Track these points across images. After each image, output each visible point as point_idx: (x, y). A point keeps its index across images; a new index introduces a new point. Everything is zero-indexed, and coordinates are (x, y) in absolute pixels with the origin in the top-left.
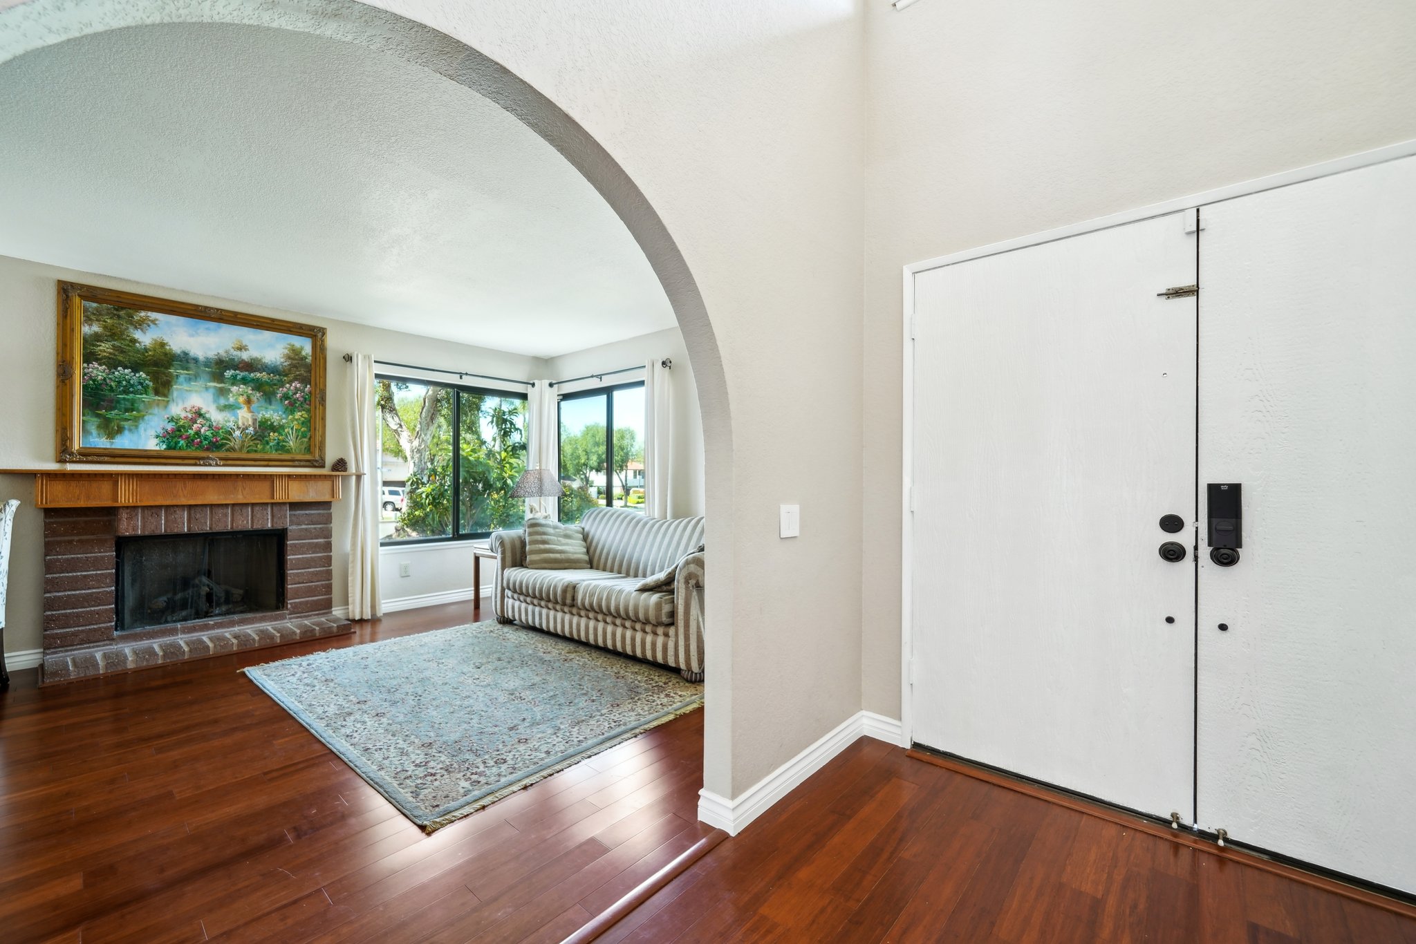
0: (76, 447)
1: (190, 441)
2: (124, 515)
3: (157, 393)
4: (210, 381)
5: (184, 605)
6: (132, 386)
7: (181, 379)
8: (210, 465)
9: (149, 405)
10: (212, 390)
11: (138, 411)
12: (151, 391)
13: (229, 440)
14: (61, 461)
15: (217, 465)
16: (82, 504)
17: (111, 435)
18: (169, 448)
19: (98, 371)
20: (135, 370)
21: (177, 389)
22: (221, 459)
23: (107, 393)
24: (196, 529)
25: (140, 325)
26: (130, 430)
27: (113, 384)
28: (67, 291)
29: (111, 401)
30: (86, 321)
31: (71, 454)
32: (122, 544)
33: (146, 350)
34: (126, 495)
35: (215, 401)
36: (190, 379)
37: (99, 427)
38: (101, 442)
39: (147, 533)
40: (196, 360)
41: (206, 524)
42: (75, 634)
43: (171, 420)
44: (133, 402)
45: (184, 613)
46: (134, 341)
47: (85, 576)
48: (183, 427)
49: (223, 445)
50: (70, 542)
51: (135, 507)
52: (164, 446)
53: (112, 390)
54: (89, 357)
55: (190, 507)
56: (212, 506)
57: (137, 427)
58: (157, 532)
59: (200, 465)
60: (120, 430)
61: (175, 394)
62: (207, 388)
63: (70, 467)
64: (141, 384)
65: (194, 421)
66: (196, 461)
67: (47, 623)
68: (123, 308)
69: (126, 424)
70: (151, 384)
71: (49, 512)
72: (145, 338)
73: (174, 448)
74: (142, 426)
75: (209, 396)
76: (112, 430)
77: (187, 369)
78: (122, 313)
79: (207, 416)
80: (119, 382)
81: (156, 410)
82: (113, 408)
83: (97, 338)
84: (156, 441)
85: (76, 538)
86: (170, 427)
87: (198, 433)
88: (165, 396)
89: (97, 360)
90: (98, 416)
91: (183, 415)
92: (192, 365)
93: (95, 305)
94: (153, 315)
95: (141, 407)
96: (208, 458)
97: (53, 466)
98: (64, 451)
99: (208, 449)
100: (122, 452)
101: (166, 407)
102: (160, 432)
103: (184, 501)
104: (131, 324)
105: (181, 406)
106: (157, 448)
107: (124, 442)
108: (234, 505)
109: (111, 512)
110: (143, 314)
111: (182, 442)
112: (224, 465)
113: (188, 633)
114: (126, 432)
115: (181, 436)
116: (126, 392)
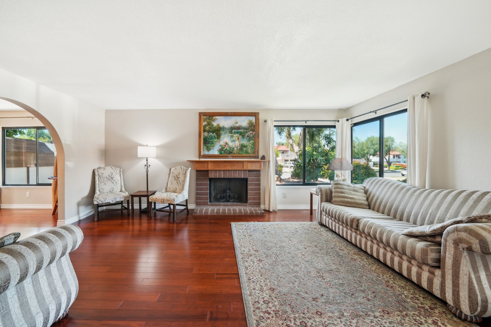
0: (202, 154)
1: (225, 152)
2: (210, 172)
3: (218, 138)
4: (229, 134)
5: (223, 198)
6: (212, 137)
7: (223, 134)
8: (229, 158)
9: (216, 142)
10: (229, 136)
11: (214, 144)
12: (216, 138)
13: (233, 151)
14: (199, 158)
15: (231, 158)
16: (202, 169)
18: (220, 154)
19: (206, 134)
20: (213, 133)
21: (222, 137)
22: (232, 156)
23: (208, 140)
24: (225, 177)
25: (214, 120)
26: (212, 149)
27: (209, 137)
28: (201, 114)
29: (208, 142)
30: (204, 122)
31: (201, 156)
32: (211, 180)
33: (215, 127)
34: (210, 167)
35: (230, 139)
36: (224, 134)
37: (206, 149)
38: (206, 153)
39: (214, 177)
40: (226, 128)
41: (228, 176)
42: (201, 202)
43: (220, 146)
44: (213, 141)
45: (224, 200)
46: (213, 125)
47: (203, 187)
48: (223, 147)
49: (232, 152)
50: (200, 178)
51: (212, 170)
52: (219, 153)
53: (208, 139)
54: (204, 131)
55: (224, 170)
56: (229, 170)
57: (213, 148)
58: (217, 177)
59: (227, 158)
60: (210, 149)
61: (221, 138)
62: (228, 136)
63: (201, 159)
64: (214, 136)
65: (225, 146)
66: (225, 157)
67: (197, 198)
68: (211, 117)
69: (211, 148)
70: (216, 136)
71: (197, 171)
72: (215, 124)
73: (221, 154)
74: (214, 148)
75: (229, 138)
76: (208, 149)
77: (224, 131)
78: (210, 118)
79: (228, 144)
80: (210, 137)
81: (217, 143)
82: (209, 144)
83: (206, 125)
84: (217, 152)
85: (201, 178)
86: (220, 148)
87: (226, 149)
88: (219, 139)
89: (206, 131)
90: (206, 146)
91: (223, 144)
92: (225, 130)
93: (205, 117)
94: (217, 117)
95: (214, 143)
96: (229, 156)
97: (197, 159)
98: (200, 156)
99: (228, 154)
100: (210, 155)
101: (219, 142)
102: (218, 149)
103: (222, 169)
104: (212, 121)
105: (222, 142)
106: (217, 154)
107: (211, 153)
108: (234, 170)
109: (208, 171)
110: (215, 117)
111: (223, 152)
112: (232, 158)
113: (224, 206)
114: (211, 150)
115: (222, 150)
116: (211, 139)
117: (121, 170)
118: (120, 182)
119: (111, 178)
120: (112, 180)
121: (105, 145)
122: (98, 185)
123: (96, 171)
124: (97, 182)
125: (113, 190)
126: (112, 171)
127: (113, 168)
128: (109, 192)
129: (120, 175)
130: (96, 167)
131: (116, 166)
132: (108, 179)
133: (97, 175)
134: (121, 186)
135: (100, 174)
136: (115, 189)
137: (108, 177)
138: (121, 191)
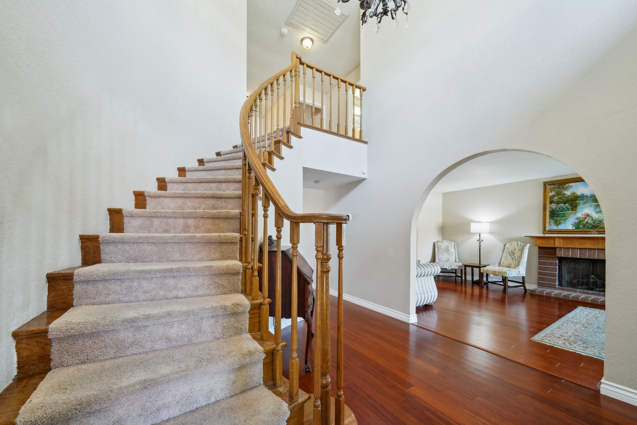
0: (547, 229)
1: (584, 226)
2: (558, 250)
3: (572, 210)
4: (592, 203)
5: (582, 284)
6: (564, 209)
7: (581, 204)
8: (592, 234)
9: (570, 214)
10: (593, 206)
11: (566, 217)
12: (570, 210)
13: (601, 224)
14: (544, 233)
15: (595, 234)
16: (546, 246)
17: (557, 225)
18: (576, 228)
19: (554, 206)
20: (565, 204)
21: (579, 208)
22: (596, 232)
23: (556, 212)
24: (583, 257)
25: (567, 189)
26: (563, 223)
27: (558, 209)
28: (545, 184)
29: (557, 215)
30: (550, 192)
31: (546, 231)
32: (561, 259)
33: (568, 196)
34: (558, 244)
35: (594, 210)
36: (584, 204)
37: (554, 223)
38: (554, 227)
39: (565, 256)
40: (587, 196)
41: (587, 255)
42: (545, 283)
43: (577, 219)
44: (564, 214)
45: (584, 287)
46: (565, 194)
47: (548, 267)
48: (581, 221)
49: (598, 226)
50: (545, 256)
51: (561, 248)
52: (574, 228)
53: (557, 211)
54: (551, 202)
55: (580, 249)
56: (589, 249)
57: (565, 222)
58: (568, 257)
59: (588, 234)
60: (560, 223)
61: (578, 209)
62: (591, 206)
63: (546, 235)
64: (567, 208)
65: (586, 218)
66: (586, 232)
67: (539, 278)
68: (561, 185)
69: (562, 221)
70: (570, 207)
71: (540, 248)
72: (568, 193)
73: (578, 228)
74: (567, 221)
75: (592, 208)
76: (557, 223)
77: (583, 200)
78: (561, 186)
79: (591, 216)
80: (560, 208)
81: (572, 216)
82: (558, 217)
83: (554, 196)
84: (572, 226)
85: (546, 256)
86: (576, 221)
87: (587, 223)
88: (575, 211)
89: (553, 203)
90: (554, 219)
91: (581, 216)
92: (585, 198)
93: (553, 186)
94: (570, 184)
95: (567, 215)
96: (591, 231)
97: (542, 235)
98: (544, 231)
99: (591, 228)
100: (560, 230)
101: (575, 214)
102: (573, 223)
103: (577, 247)
104: (564, 189)
105: (581, 213)
106: (572, 228)
107: (562, 227)
108: (598, 249)
109: (555, 249)
110: (567, 185)
111: (581, 226)
112: (598, 234)
114: (562, 224)
115: (580, 224)
116: (562, 211)
117: (456, 244)
118: (454, 254)
119: (447, 250)
120: (448, 252)
121: (443, 223)
122: (437, 255)
123: (436, 244)
124: (436, 253)
125: (449, 260)
126: (448, 244)
127: (449, 242)
128: (445, 261)
129: (455, 248)
130: (435, 241)
131: (451, 240)
132: (445, 251)
133: (437, 247)
134: (456, 257)
135: (439, 246)
136: (451, 259)
137: (445, 249)
138: (455, 261)
